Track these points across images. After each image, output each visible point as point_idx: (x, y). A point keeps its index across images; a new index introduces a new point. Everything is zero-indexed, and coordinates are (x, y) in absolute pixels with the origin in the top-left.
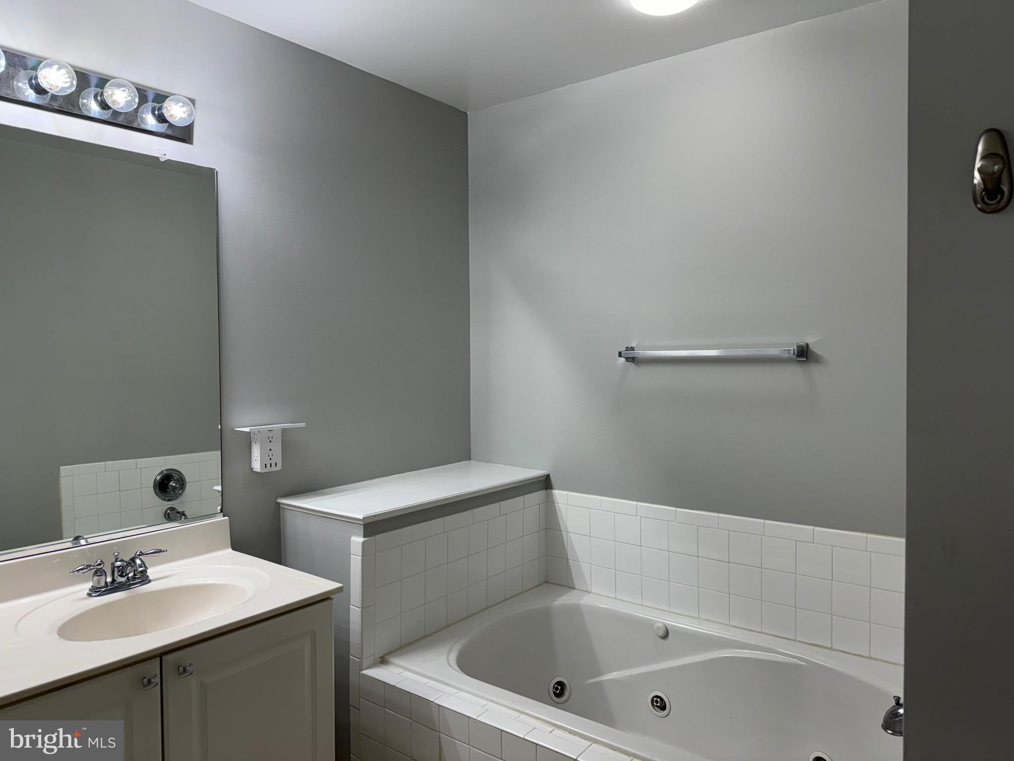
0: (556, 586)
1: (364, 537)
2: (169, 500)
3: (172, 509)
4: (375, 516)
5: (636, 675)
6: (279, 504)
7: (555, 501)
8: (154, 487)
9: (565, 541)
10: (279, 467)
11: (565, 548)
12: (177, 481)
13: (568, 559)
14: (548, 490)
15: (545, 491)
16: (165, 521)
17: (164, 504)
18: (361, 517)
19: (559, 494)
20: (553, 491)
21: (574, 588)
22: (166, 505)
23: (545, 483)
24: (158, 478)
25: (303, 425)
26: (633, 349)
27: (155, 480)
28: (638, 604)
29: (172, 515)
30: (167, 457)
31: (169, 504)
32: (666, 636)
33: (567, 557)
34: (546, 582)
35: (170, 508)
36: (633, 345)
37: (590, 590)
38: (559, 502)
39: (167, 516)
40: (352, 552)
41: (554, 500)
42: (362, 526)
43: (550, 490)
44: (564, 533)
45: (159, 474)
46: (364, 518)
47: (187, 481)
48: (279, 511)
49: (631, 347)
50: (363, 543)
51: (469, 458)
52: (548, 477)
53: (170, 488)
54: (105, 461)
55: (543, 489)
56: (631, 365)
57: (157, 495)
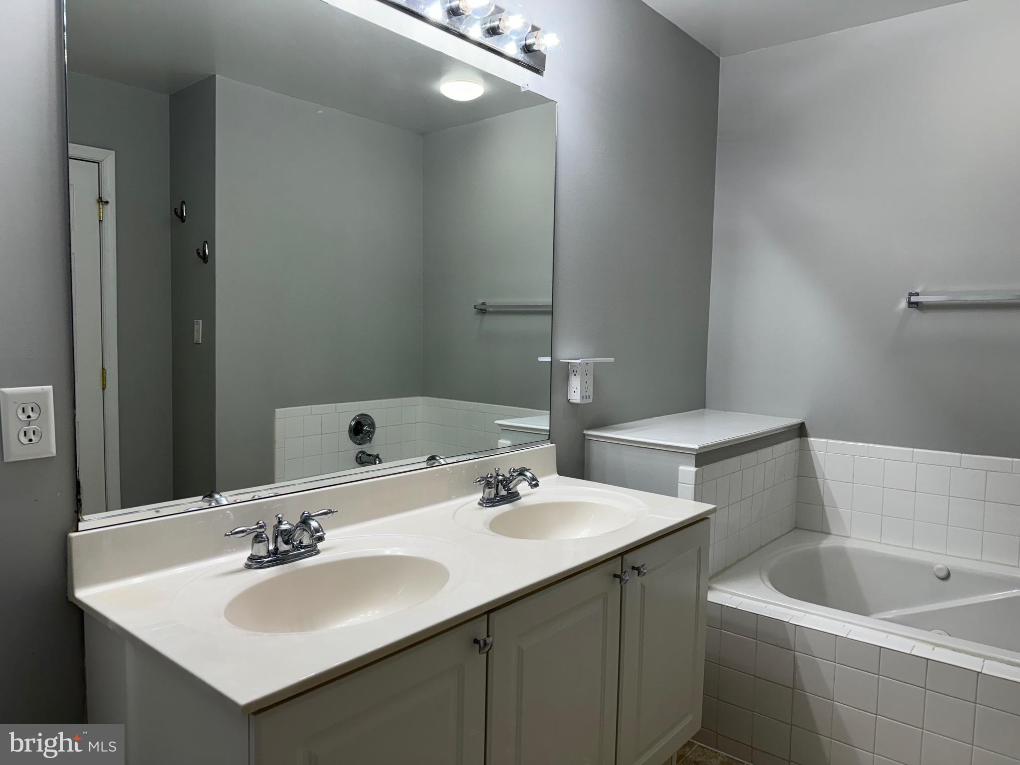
0: (808, 531)
1: (696, 466)
2: (360, 444)
3: (363, 452)
4: (705, 447)
5: (911, 615)
6: (584, 435)
7: (811, 449)
8: (349, 431)
9: (821, 489)
10: (591, 401)
11: (821, 495)
12: (369, 425)
13: (823, 505)
14: (802, 438)
15: (799, 439)
16: (356, 464)
17: (357, 448)
18: (697, 447)
19: (816, 443)
20: (809, 439)
21: (829, 534)
22: (357, 449)
23: (801, 431)
24: (353, 423)
25: (612, 360)
26: (917, 294)
27: (350, 425)
28: (909, 548)
29: (364, 459)
30: (360, 402)
31: (359, 448)
32: (947, 577)
33: (823, 504)
34: (796, 528)
35: (361, 452)
36: (918, 291)
37: (849, 536)
38: (816, 449)
39: (358, 459)
40: (679, 481)
41: (809, 447)
42: (694, 457)
43: (806, 438)
44: (820, 481)
45: (353, 420)
46: (699, 448)
47: (376, 426)
48: (584, 441)
49: (916, 293)
50: (696, 472)
51: (704, 407)
52: (802, 426)
53: (364, 432)
54: (310, 405)
55: (797, 437)
56: (915, 312)
57: (351, 439)
